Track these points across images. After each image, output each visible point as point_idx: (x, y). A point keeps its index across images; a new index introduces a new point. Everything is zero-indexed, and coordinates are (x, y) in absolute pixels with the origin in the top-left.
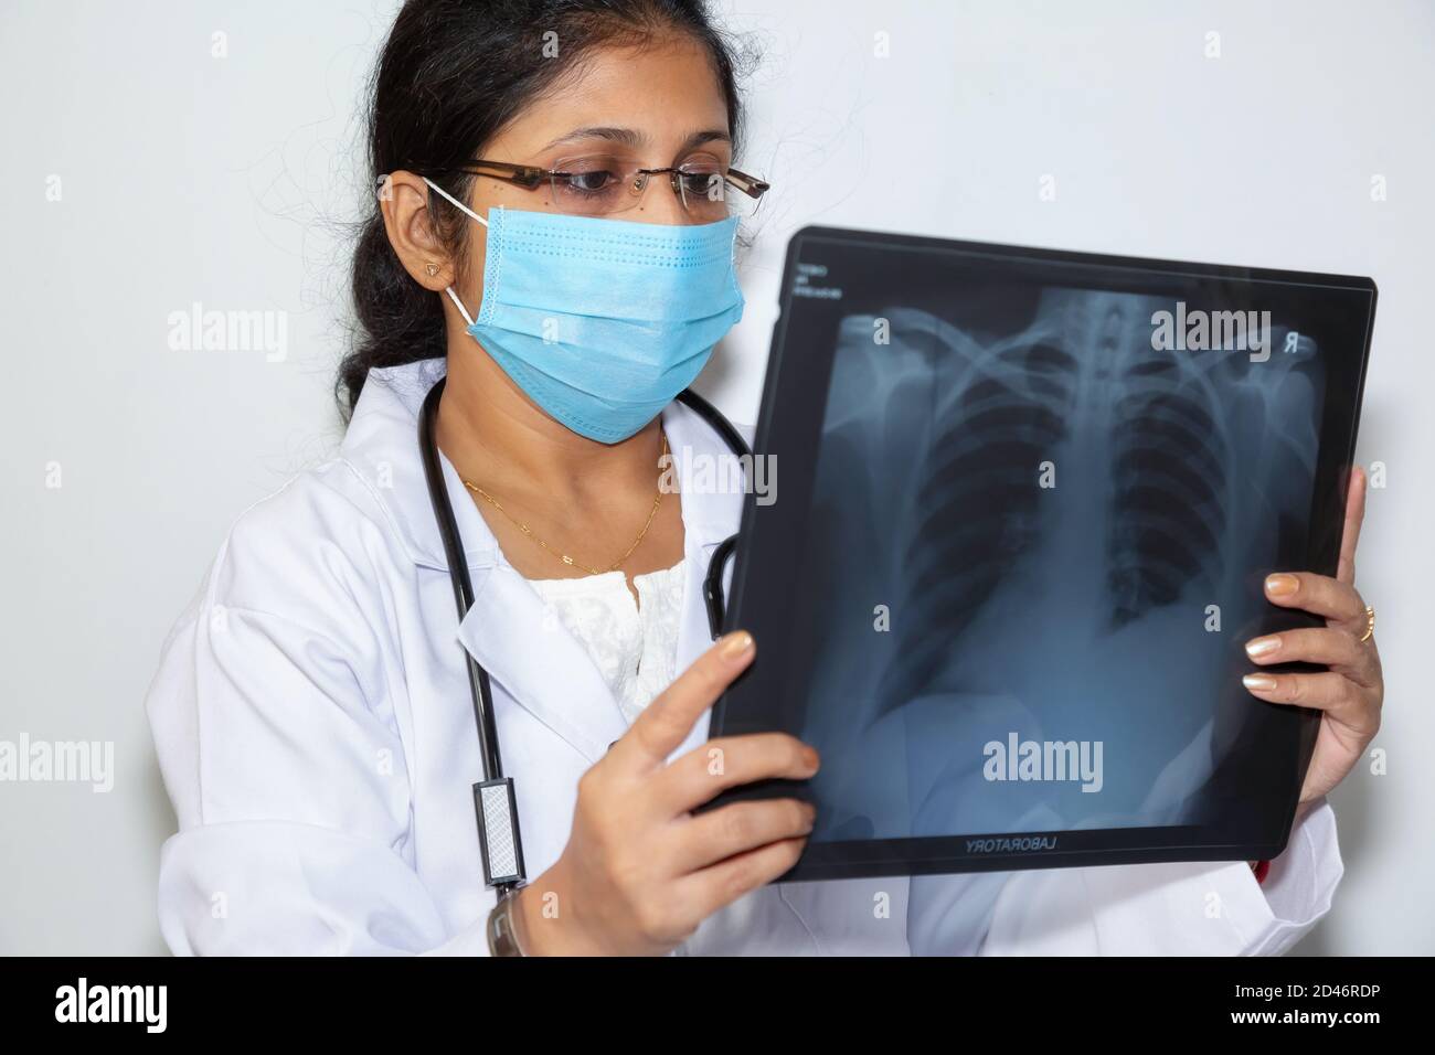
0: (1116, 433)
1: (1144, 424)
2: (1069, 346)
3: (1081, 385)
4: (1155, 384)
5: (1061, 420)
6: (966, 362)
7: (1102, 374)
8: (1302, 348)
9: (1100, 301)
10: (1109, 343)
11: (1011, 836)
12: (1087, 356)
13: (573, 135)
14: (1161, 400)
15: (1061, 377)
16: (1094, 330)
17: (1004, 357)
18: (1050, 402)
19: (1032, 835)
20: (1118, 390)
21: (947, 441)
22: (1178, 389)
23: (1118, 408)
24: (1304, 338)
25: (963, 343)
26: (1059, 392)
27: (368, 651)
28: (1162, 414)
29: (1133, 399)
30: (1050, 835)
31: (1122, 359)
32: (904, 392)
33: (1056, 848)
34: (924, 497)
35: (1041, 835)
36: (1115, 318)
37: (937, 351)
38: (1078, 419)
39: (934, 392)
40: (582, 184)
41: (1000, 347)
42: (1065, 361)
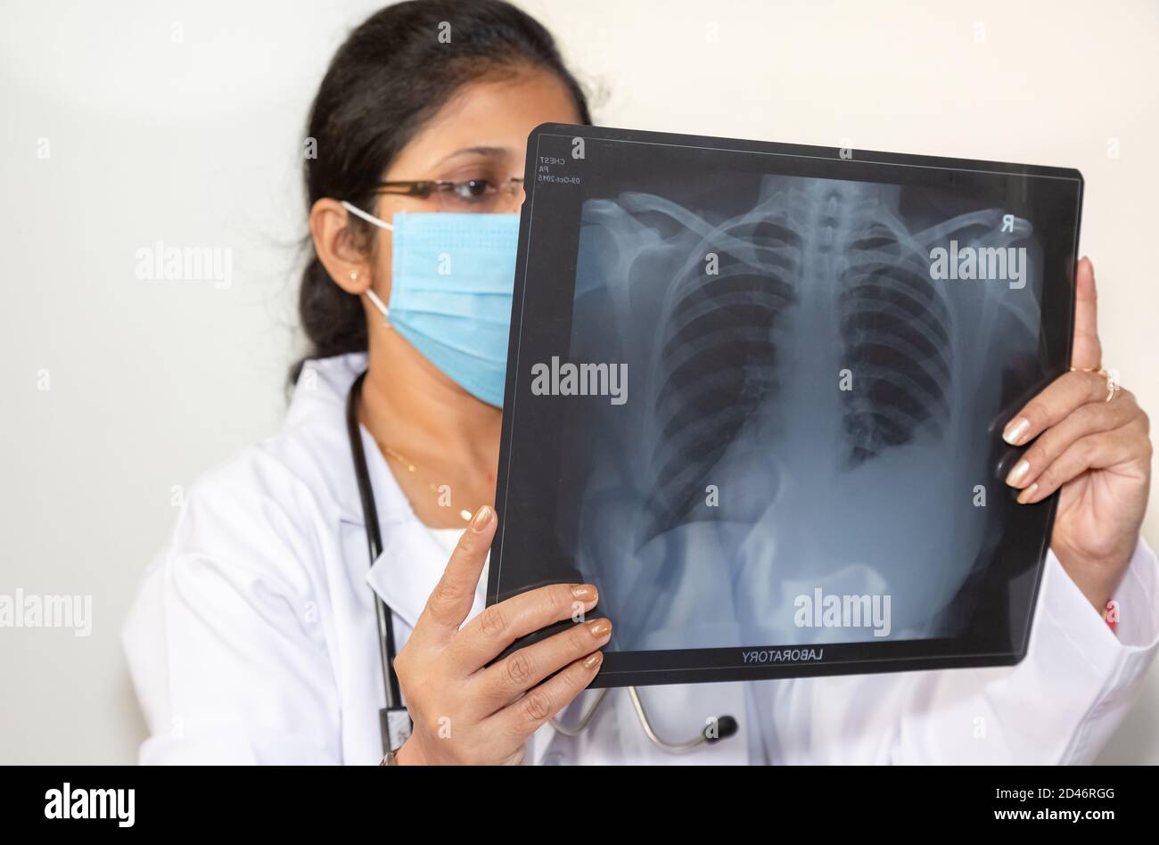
0: (843, 298)
1: (869, 291)
2: (792, 224)
3: (806, 257)
4: (878, 257)
5: (790, 287)
6: (698, 238)
7: (824, 248)
8: (1017, 228)
9: (819, 186)
10: (831, 222)
11: (782, 648)
12: (810, 233)
13: (457, 153)
14: (883, 271)
15: (787, 250)
16: (815, 210)
17: (732, 233)
18: (778, 271)
19: (801, 647)
20: (842, 262)
21: (687, 304)
22: (900, 262)
23: (843, 277)
24: (1019, 220)
25: (695, 222)
26: (787, 263)
27: (303, 587)
28: (885, 283)
29: (855, 270)
30: (817, 648)
31: (843, 236)
32: (643, 262)
33: (823, 659)
34: (670, 351)
35: (809, 647)
36: (833, 200)
37: (672, 228)
38: (805, 287)
39: (670, 264)
40: (466, 192)
41: (729, 224)
42: (790, 237)
